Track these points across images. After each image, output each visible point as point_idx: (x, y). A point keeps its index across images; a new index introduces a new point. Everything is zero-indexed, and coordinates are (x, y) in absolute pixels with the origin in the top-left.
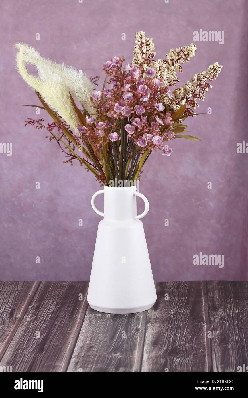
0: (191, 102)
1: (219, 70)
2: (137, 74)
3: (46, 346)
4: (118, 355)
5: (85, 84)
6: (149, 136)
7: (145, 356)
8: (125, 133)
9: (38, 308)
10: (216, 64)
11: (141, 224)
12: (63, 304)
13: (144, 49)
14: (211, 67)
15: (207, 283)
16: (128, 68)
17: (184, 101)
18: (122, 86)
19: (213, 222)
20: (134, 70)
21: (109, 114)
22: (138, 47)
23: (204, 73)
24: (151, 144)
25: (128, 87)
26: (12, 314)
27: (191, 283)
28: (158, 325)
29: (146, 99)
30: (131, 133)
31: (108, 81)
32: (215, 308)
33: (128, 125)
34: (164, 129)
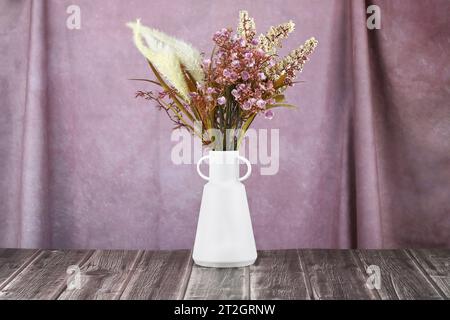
0: (290, 73)
1: (315, 45)
2: (243, 44)
3: (162, 284)
4: (228, 289)
5: (194, 55)
6: (253, 100)
7: (252, 290)
8: (232, 98)
9: (147, 265)
10: (313, 39)
11: (243, 186)
12: (169, 263)
13: (247, 27)
14: (308, 41)
15: (302, 251)
16: (235, 38)
17: (284, 72)
18: (229, 54)
19: (305, 202)
20: (241, 40)
21: (217, 81)
22: (242, 24)
23: (302, 47)
24: (255, 107)
25: (235, 55)
26: (124, 268)
27: (287, 250)
28: (260, 273)
29: (252, 65)
30: (237, 97)
31: (216, 51)
32: (311, 264)
33: (234, 90)
34: (265, 96)
